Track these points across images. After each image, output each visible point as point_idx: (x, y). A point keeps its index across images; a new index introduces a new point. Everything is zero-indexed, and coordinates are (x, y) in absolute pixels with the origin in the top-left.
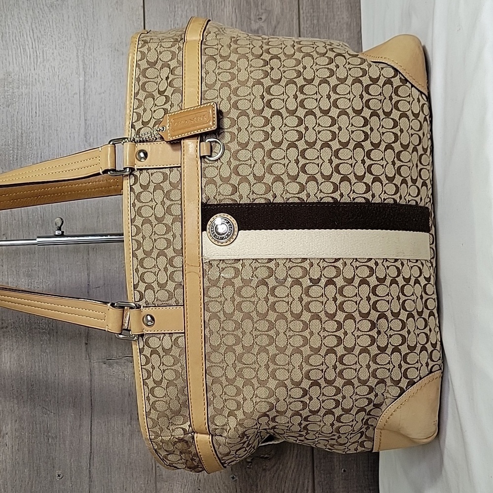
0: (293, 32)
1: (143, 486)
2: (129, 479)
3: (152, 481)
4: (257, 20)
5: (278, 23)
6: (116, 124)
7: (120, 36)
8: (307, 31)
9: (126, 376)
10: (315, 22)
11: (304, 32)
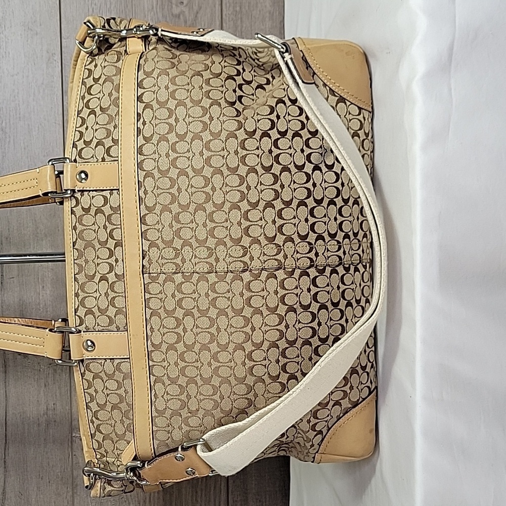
0: (215, 19)
1: (59, 474)
2: (45, 468)
3: (69, 470)
4: (179, 5)
5: (200, 8)
6: (31, 108)
7: (33, 14)
8: (229, 19)
9: (42, 367)
10: (238, 9)
11: (226, 19)
